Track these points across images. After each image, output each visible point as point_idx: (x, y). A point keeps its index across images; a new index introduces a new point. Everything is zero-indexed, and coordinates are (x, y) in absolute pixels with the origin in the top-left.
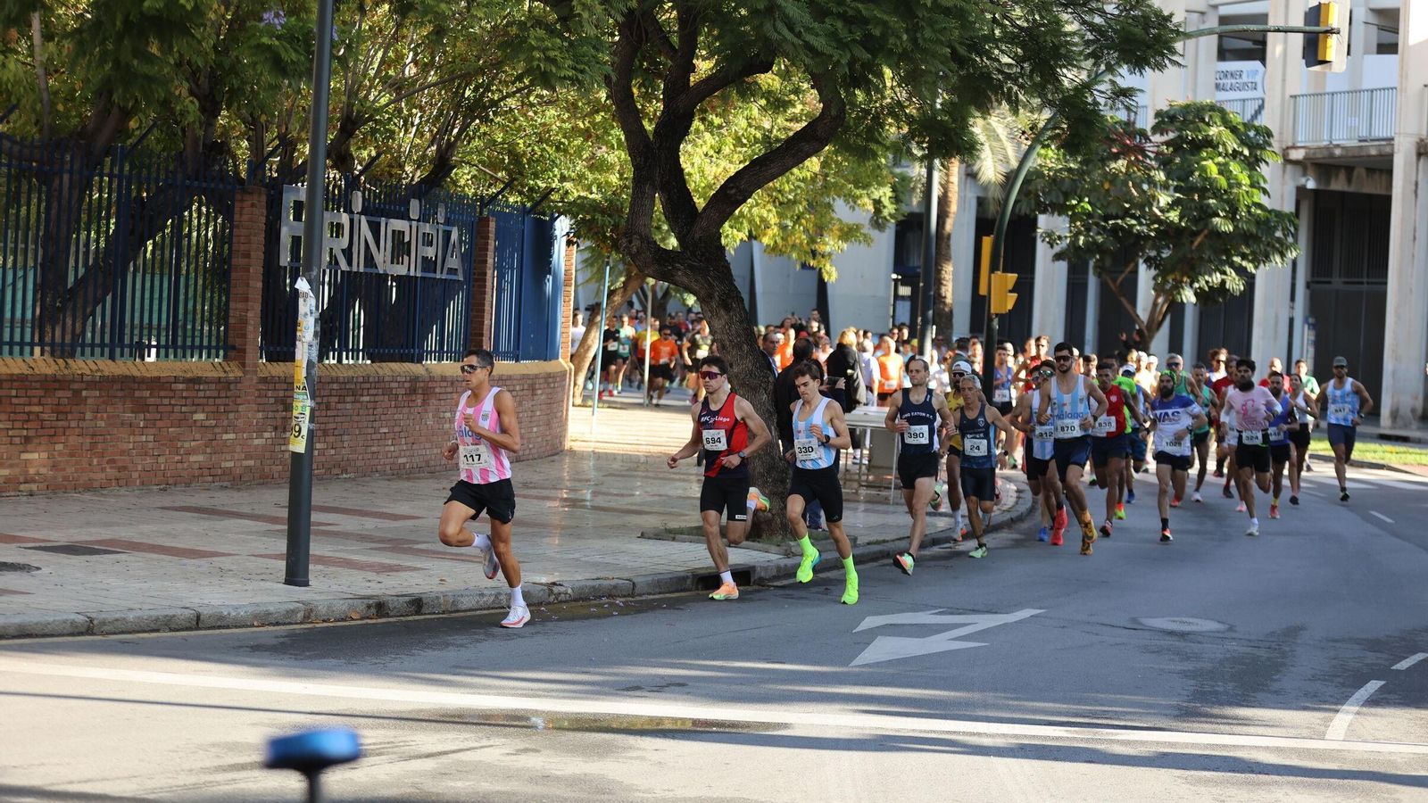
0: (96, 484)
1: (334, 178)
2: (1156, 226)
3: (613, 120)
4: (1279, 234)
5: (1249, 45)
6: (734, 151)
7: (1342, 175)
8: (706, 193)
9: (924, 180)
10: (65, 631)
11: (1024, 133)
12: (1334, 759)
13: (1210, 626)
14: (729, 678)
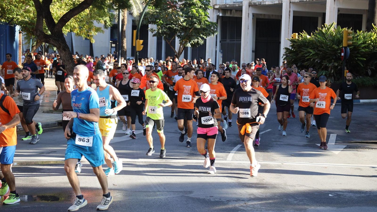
2: (180, 27)
4: (212, 28)
6: (65, 7)
7: (229, 12)
8: (58, 19)
11: (143, 2)
12: (229, 166)
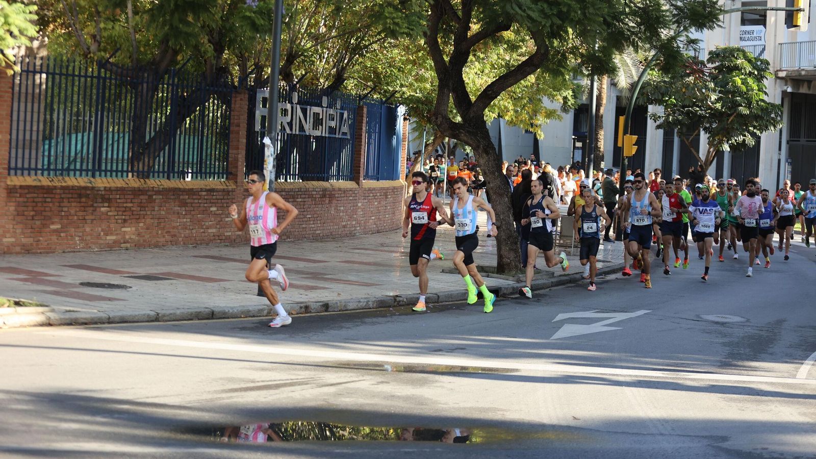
0: (160, 244)
1: (283, 86)
3: (428, 55)
4: (773, 115)
5: (757, 17)
6: (490, 72)
7: (806, 85)
9: (589, 87)
10: (144, 320)
11: (641, 62)
12: (800, 389)
13: (737, 319)
14: (487, 345)
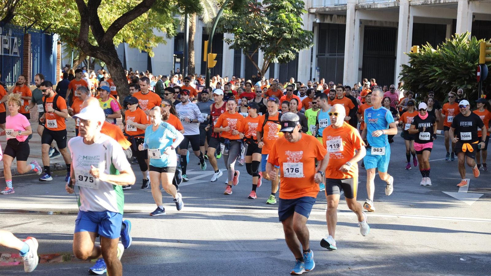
2: (265, 36)
6: (117, 11)
7: (329, 18)
8: (107, 26)
9: (184, 21)
11: (218, 4)
